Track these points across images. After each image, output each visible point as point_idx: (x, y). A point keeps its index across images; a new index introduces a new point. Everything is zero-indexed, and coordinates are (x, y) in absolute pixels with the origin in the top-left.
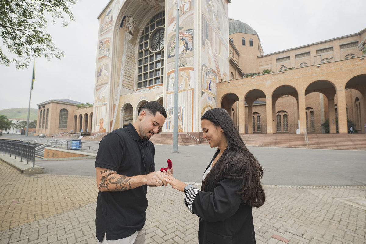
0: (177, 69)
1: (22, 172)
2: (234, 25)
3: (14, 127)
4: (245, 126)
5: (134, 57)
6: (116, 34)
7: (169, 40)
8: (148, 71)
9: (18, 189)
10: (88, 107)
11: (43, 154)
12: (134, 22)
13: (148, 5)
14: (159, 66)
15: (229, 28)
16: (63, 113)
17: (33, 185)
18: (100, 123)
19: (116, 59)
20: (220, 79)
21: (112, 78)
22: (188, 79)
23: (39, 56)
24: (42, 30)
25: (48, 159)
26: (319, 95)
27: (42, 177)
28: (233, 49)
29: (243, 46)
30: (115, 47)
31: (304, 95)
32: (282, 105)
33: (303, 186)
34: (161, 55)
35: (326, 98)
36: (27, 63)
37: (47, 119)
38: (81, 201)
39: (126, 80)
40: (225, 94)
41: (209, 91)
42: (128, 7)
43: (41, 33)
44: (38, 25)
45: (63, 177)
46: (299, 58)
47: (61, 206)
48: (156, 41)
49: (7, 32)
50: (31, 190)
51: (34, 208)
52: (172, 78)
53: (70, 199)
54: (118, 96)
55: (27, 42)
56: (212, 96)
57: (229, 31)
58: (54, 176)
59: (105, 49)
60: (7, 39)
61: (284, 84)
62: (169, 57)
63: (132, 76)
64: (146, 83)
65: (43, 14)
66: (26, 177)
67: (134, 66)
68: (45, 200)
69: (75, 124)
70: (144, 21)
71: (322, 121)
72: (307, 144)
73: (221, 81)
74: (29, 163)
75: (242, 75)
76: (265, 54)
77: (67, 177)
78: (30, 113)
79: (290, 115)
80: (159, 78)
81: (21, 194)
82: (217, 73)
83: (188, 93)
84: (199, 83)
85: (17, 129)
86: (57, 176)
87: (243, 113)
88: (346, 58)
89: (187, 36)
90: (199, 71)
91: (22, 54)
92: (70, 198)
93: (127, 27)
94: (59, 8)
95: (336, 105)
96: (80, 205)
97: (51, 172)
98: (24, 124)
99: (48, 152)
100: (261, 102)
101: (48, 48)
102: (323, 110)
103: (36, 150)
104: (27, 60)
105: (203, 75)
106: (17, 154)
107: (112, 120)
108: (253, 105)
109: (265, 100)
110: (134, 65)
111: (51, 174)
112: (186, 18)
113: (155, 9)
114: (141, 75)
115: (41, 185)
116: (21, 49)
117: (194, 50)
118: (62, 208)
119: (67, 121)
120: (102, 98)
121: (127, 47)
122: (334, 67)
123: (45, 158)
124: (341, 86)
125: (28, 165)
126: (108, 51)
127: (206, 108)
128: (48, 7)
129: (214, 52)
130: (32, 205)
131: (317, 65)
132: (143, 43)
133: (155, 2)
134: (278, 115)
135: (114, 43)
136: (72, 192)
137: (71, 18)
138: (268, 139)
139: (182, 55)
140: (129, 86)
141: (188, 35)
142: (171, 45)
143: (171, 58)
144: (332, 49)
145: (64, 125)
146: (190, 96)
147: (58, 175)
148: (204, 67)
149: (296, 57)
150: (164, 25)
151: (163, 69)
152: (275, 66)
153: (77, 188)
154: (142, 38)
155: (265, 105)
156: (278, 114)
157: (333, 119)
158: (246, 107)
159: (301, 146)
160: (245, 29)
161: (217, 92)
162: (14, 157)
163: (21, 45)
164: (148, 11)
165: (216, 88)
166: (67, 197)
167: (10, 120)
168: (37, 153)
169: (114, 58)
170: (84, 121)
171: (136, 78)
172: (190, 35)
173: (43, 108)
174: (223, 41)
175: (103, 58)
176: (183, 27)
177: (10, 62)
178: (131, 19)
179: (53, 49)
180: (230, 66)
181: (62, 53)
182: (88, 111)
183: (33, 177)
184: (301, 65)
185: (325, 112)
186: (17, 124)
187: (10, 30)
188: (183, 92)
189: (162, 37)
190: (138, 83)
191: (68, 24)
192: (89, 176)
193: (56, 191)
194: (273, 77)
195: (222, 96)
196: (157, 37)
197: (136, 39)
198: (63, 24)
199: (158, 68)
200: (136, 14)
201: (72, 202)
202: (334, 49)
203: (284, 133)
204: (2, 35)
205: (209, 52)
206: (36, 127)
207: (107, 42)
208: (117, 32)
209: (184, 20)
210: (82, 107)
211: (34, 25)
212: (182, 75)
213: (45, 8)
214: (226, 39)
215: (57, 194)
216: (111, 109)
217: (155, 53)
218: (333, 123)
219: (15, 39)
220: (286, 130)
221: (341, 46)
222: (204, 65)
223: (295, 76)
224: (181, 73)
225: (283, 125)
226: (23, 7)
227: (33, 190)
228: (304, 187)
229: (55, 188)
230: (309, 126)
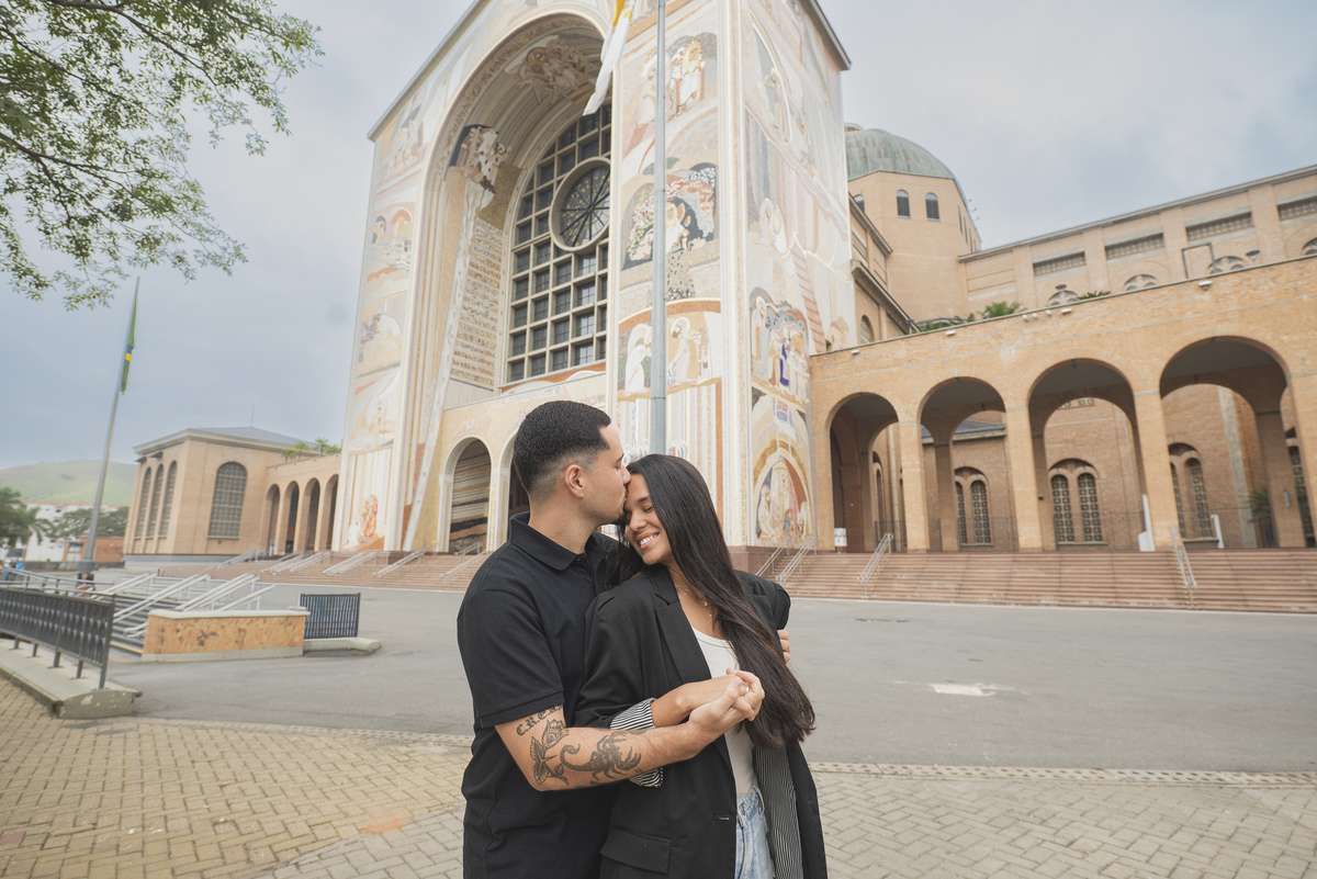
0: (658, 305)
1: (55, 708)
2: (863, 145)
3: (43, 534)
4: (929, 520)
5: (498, 268)
6: (433, 190)
7: (626, 206)
8: (550, 319)
9: (30, 780)
10: (322, 456)
11: (141, 637)
12: (501, 146)
13: (552, 87)
14: (590, 299)
15: (848, 160)
16: (229, 479)
17: (90, 763)
18: (365, 515)
19: (431, 277)
20: (820, 343)
21: (416, 347)
22: (698, 342)
23: (152, 261)
24: (170, 169)
25: (160, 657)
26: (1216, 395)
27: (131, 730)
28: (866, 231)
29: (903, 220)
30: (429, 234)
31: (1158, 396)
32: (1069, 438)
33: (1219, 771)
34: (596, 260)
35: (1248, 406)
36: (109, 286)
37: (168, 500)
38: (282, 837)
39: (468, 352)
40: (844, 399)
41: (782, 388)
42: (481, 93)
43: (166, 178)
44: (156, 150)
45: (212, 731)
46: (1120, 256)
47: (198, 860)
48: (580, 210)
49: (45, 177)
50: (82, 784)
51: (85, 866)
52: (640, 342)
53: (236, 826)
54: (437, 410)
55: (114, 211)
56: (793, 408)
57: (848, 167)
58: (176, 726)
59: (394, 242)
60: (44, 200)
61: (1073, 357)
62: (628, 264)
63: (489, 336)
64: (539, 361)
65: (178, 110)
66: (66, 731)
67: (496, 302)
68: (131, 831)
69: (269, 519)
70: (535, 141)
71: (1241, 496)
72: (1191, 592)
73: (824, 350)
74: (84, 672)
75: (902, 326)
76: (985, 246)
77: (228, 729)
78: (107, 479)
79: (1103, 475)
80: (588, 343)
81: (37, 804)
82: (808, 322)
83: (699, 395)
84: (740, 356)
85: (53, 541)
86: (189, 726)
87: (919, 470)
88: (1307, 254)
89: (693, 190)
90: (740, 313)
91: (93, 256)
92: (238, 822)
93: (475, 163)
94: (238, 88)
95: (1292, 433)
96: (275, 854)
97: (167, 708)
98: (81, 522)
99: (163, 630)
100: (985, 425)
101: (188, 231)
102: (1239, 454)
103: (115, 621)
104: (106, 276)
105: (758, 329)
106: (45, 636)
107: (409, 503)
108: (955, 438)
109: (1000, 420)
110: (496, 298)
111: (168, 718)
112: (687, 128)
113: (574, 100)
114: (523, 333)
115: (124, 764)
116: (89, 237)
117: (718, 236)
118: (200, 866)
119: (241, 510)
120: (376, 421)
121: (471, 235)
122: (1266, 288)
123: (150, 652)
124: (1304, 359)
125: (78, 680)
126: (403, 249)
127: (771, 453)
128: (198, 87)
129: (795, 245)
130: (79, 853)
131: (1198, 280)
132: (531, 220)
133: (577, 76)
134: (1056, 478)
135: (427, 220)
136: (245, 795)
137: (280, 123)
138: (1026, 574)
139: (676, 258)
140: (478, 374)
141: (695, 185)
142: (634, 223)
143: (635, 268)
144: (1250, 222)
145: (227, 524)
146: (709, 409)
147: (193, 723)
148: (759, 299)
149: (1107, 255)
150: (607, 154)
151: (603, 309)
152: (1032, 290)
153: (268, 777)
154: (527, 201)
155: (1002, 438)
156: (1054, 472)
157: (1285, 490)
158: (925, 446)
159: (1166, 601)
160: (907, 158)
161: (811, 390)
162: (31, 647)
163: (91, 223)
164: (551, 107)
165: (808, 375)
166: (222, 820)
167: (30, 506)
168: (121, 633)
169: (425, 272)
170: (303, 510)
171: (502, 344)
172: (704, 185)
173: (155, 459)
174: (828, 202)
175: (383, 275)
176: (677, 156)
177: (47, 285)
178: (490, 137)
179: (207, 235)
180: (856, 295)
181: (237, 249)
182: (321, 470)
183: (93, 729)
184: (1132, 284)
185: (1248, 462)
186: (56, 521)
187: (58, 168)
188: (679, 393)
189: (600, 197)
190: (509, 363)
191: (265, 145)
192: (314, 725)
193: (182, 792)
194: (1026, 331)
195: (832, 405)
196: (581, 197)
197: (508, 204)
198: (249, 146)
199: (585, 306)
200: (508, 119)
201: (245, 839)
202: (1256, 218)
203: (1085, 548)
204: (26, 188)
205: (777, 245)
206: (123, 534)
207: (401, 218)
208: (437, 184)
209: (682, 132)
210: (300, 454)
211: (144, 150)
212: (678, 330)
213: (186, 89)
214: (836, 197)
215: (185, 804)
216: (409, 462)
217: (576, 253)
218: (1288, 504)
219: (69, 201)
220: (1093, 534)
221: (1281, 208)
222: (758, 292)
223: (1113, 323)
224: (673, 323)
225: (1080, 518)
226: (110, 88)
227: (87, 786)
228: (1227, 777)
229: (180, 779)
230: (1187, 516)
